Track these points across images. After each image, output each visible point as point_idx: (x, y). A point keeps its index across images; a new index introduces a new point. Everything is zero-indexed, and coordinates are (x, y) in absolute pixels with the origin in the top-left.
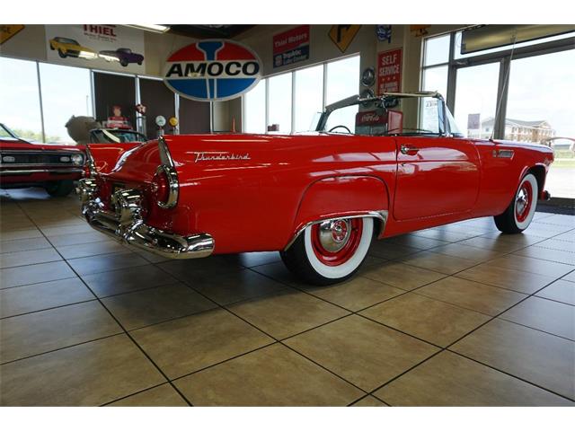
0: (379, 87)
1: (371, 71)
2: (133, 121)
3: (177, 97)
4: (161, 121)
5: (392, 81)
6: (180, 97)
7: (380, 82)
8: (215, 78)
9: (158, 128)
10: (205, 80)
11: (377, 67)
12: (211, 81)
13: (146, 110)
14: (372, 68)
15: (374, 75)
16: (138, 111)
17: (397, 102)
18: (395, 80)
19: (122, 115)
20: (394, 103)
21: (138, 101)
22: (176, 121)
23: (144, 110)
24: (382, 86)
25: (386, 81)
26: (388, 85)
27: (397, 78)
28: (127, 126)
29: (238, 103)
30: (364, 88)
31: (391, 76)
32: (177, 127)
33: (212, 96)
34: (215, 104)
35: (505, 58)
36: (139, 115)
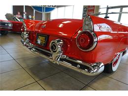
1: (86, 8)
4: (30, 17)
6: (35, 11)
10: (42, 7)
26: (90, 12)
27: (93, 10)
29: (50, 13)
30: (84, 13)
35: (122, 7)
36: (24, 15)
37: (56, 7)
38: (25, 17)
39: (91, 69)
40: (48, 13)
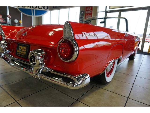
0: (85, 17)
1: (83, 12)
2: (6, 20)
3: (22, 14)
4: (16, 21)
5: (89, 15)
6: (23, 14)
7: (86, 15)
8: (35, 9)
9: (15, 23)
10: (31, 10)
11: (85, 11)
12: (33, 10)
13: (11, 17)
14: (84, 11)
15: (84, 13)
16: (8, 17)
17: (91, 21)
18: (90, 15)
19: (2, 18)
20: (90, 21)
21: (8, 14)
22: (21, 21)
23: (10, 17)
24: (86, 16)
25: (88, 15)
26: (88, 16)
27: (91, 14)
28: (4, 21)
29: (41, 17)
30: (81, 16)
31: (89, 13)
32: (22, 24)
33: (33, 15)
34: (34, 18)
35: (120, 11)
36: (8, 18)
37: (48, 10)
38: (9, 21)
39: (75, 82)
40: (39, 17)
